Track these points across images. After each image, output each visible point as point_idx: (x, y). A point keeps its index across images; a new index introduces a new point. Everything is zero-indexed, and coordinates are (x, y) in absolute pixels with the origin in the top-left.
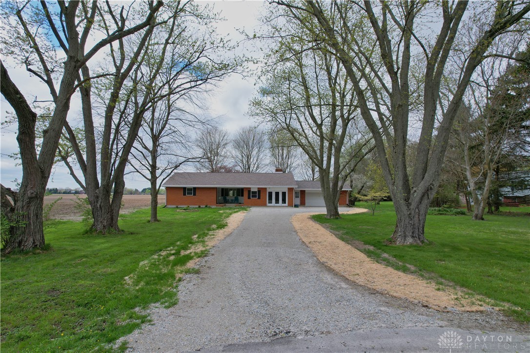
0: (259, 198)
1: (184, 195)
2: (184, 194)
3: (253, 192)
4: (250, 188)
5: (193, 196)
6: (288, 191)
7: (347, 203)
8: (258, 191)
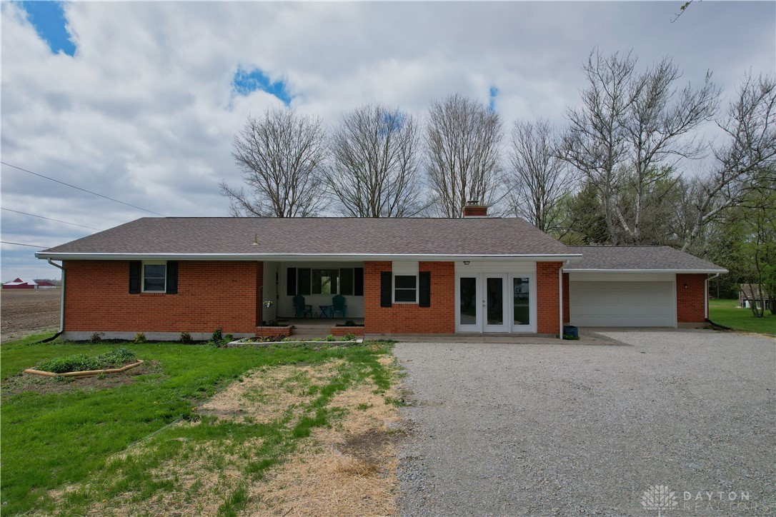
0: (425, 302)
1: (131, 292)
2: (134, 289)
4: (389, 264)
5: (168, 295)
6: (538, 273)
7: (706, 317)
8: (421, 273)
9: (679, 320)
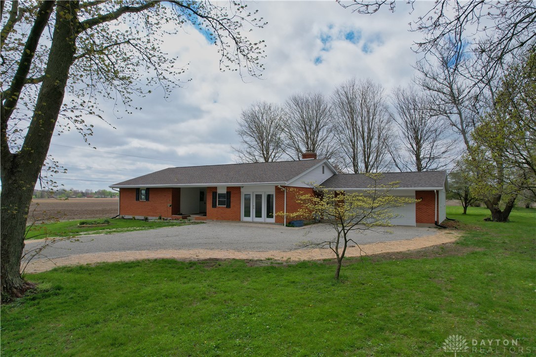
0: (229, 206)
1: (136, 200)
4: (216, 188)
5: (146, 202)
6: (276, 192)
7: (436, 220)
8: (227, 192)
9: (417, 221)
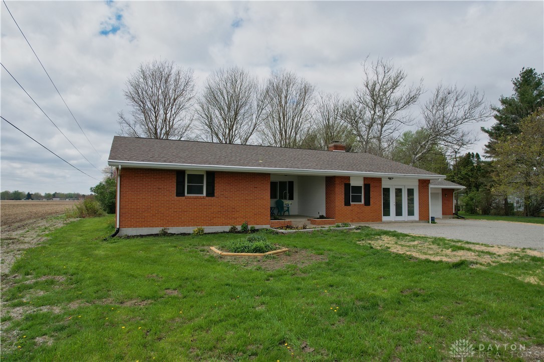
0: (367, 203)
1: (178, 195)
2: (180, 193)
3: (357, 189)
4: (348, 178)
5: (207, 198)
6: (419, 186)
7: (454, 212)
8: (365, 185)
9: (443, 214)
